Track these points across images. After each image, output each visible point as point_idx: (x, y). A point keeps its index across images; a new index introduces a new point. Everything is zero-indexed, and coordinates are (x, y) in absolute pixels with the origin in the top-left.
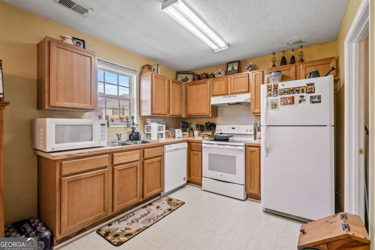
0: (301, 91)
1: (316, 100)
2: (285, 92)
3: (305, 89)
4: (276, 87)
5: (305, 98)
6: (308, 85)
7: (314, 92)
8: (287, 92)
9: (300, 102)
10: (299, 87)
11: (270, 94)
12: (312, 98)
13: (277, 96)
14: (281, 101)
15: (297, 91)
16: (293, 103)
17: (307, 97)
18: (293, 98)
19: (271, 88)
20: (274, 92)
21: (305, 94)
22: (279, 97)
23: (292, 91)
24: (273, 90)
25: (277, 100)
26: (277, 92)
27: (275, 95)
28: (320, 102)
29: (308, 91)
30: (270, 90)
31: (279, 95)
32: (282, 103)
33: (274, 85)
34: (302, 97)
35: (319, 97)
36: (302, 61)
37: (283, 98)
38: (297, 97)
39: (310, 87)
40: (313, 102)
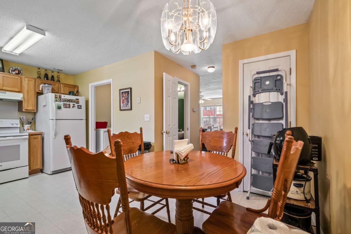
0: (73, 101)
1: (80, 107)
2: (65, 101)
3: (75, 101)
4: (60, 97)
5: (75, 106)
6: (76, 99)
7: (79, 103)
8: (66, 101)
9: (73, 107)
10: (72, 100)
11: (57, 100)
12: (78, 106)
13: (61, 102)
14: (64, 106)
15: (71, 101)
16: (69, 107)
17: (76, 105)
18: (70, 104)
19: (57, 96)
20: (59, 100)
21: (75, 104)
22: (62, 103)
23: (69, 101)
24: (58, 98)
25: (61, 104)
26: (61, 99)
27: (60, 101)
28: (81, 108)
29: (76, 102)
30: (56, 98)
31: (62, 102)
32: (64, 107)
33: (59, 95)
34: (74, 105)
35: (81, 106)
36: (59, 81)
37: (65, 104)
38: (71, 104)
39: (77, 100)
40: (79, 108)
